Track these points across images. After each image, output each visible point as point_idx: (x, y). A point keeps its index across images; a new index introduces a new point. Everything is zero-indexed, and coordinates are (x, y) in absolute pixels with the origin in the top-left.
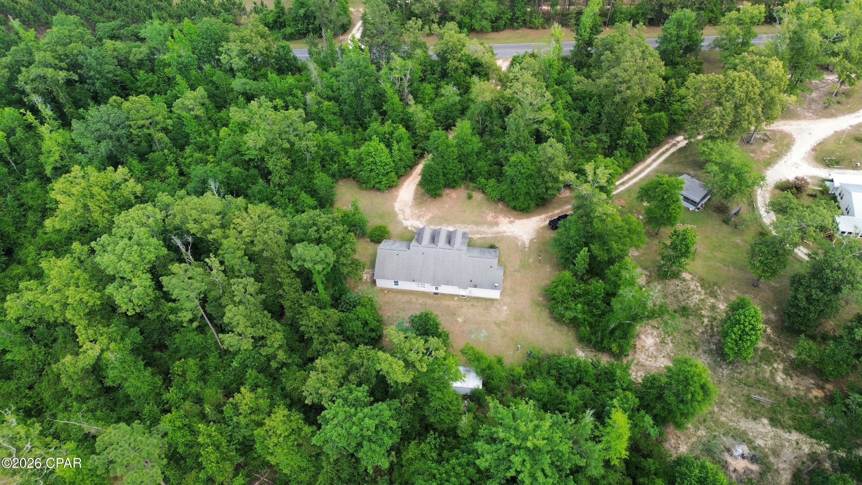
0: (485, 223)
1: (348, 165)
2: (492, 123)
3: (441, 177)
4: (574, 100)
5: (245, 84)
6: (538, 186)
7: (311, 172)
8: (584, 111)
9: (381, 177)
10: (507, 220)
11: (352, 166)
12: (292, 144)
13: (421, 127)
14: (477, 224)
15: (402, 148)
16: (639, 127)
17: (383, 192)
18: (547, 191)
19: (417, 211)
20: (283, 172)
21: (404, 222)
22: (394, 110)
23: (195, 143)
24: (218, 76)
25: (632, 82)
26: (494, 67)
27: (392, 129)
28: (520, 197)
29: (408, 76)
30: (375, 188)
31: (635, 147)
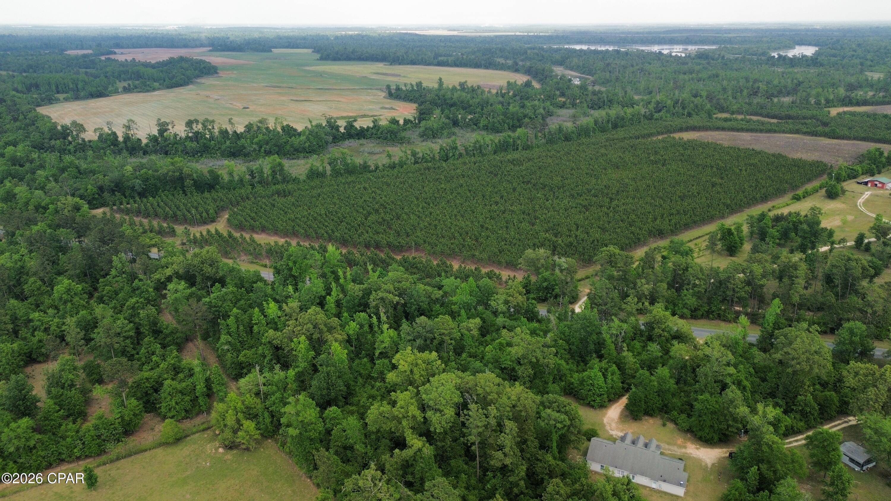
0: (675, 444)
1: (572, 383)
2: (686, 375)
3: (643, 403)
4: (756, 372)
5: (506, 321)
6: (721, 423)
7: (546, 383)
8: (764, 380)
9: (596, 396)
10: (694, 446)
11: (576, 385)
12: (538, 361)
13: (630, 369)
14: (669, 444)
15: (615, 379)
16: (810, 397)
17: (595, 409)
18: (728, 428)
19: (620, 426)
20: (527, 379)
21: (610, 431)
22: (609, 354)
23: (468, 352)
24: (488, 314)
25: (801, 360)
26: (691, 337)
27: (607, 366)
28: (706, 429)
29: (623, 334)
30: (590, 405)
31: (807, 413)
